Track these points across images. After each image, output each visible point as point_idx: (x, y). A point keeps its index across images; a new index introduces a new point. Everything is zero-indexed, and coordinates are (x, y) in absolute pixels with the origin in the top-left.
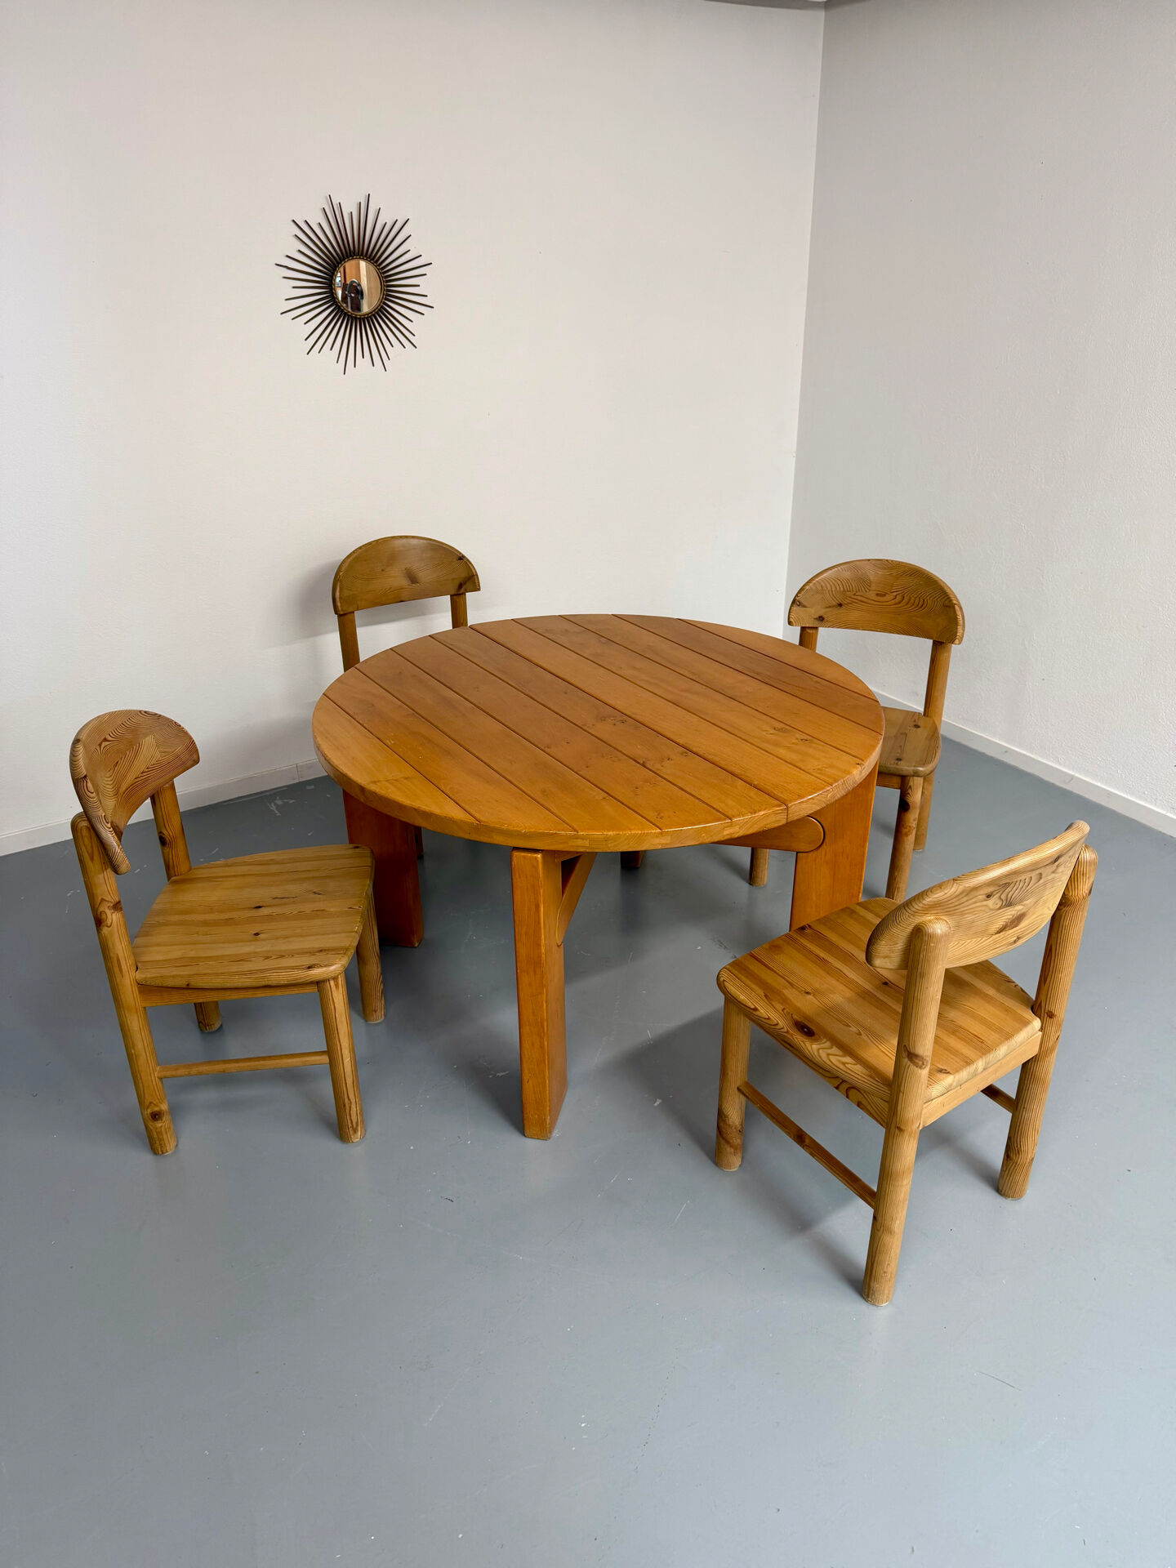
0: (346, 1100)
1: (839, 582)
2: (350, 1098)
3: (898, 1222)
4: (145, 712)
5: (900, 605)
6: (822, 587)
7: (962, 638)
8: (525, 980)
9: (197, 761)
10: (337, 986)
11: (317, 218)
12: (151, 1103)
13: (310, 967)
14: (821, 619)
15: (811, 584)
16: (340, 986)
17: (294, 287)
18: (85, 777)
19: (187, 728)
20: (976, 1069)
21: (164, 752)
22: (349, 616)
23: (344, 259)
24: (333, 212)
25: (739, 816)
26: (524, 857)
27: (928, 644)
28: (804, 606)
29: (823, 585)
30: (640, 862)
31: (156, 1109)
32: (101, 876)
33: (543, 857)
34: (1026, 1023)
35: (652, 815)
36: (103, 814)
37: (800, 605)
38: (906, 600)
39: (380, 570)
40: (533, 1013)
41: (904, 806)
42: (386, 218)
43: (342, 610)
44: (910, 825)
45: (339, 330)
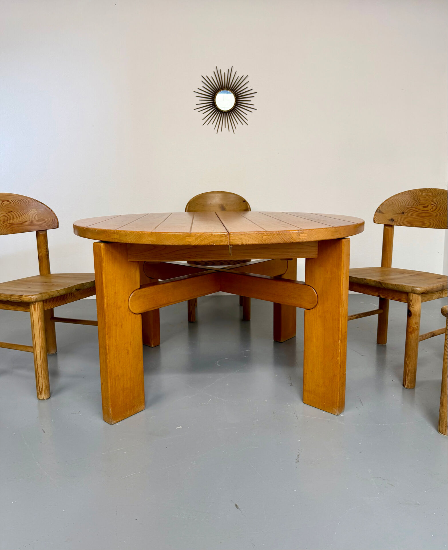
1: (402, 201)
11: (211, 75)
14: (392, 220)
15: (387, 202)
17: (200, 100)
23: (220, 89)
24: (217, 72)
41: (410, 314)
42: (239, 75)
44: (413, 326)
45: (216, 117)
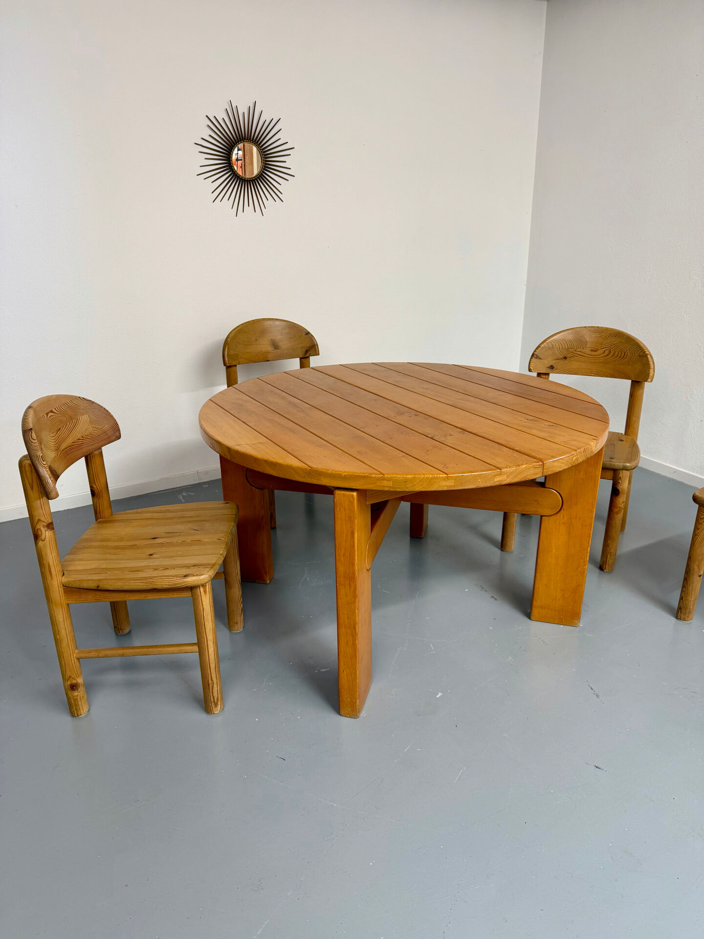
0: (210, 683)
1: (564, 342)
2: (213, 680)
4: (83, 398)
5: (607, 357)
7: (653, 378)
8: (342, 591)
9: (119, 437)
10: (205, 592)
11: (221, 115)
12: (71, 677)
13: (186, 576)
14: (552, 367)
15: (545, 344)
16: (208, 592)
17: (206, 159)
18: (33, 428)
19: (112, 414)
21: (95, 427)
22: (233, 368)
23: (238, 142)
24: (232, 112)
25: (506, 468)
26: (344, 494)
27: (628, 383)
28: (540, 359)
29: (553, 344)
31: (75, 682)
32: (38, 502)
33: (358, 495)
35: (440, 467)
36: (42, 456)
37: (537, 357)
38: (612, 353)
39: (255, 340)
40: (348, 618)
41: (615, 492)
42: (267, 117)
43: (229, 363)
44: (620, 506)
45: (234, 189)
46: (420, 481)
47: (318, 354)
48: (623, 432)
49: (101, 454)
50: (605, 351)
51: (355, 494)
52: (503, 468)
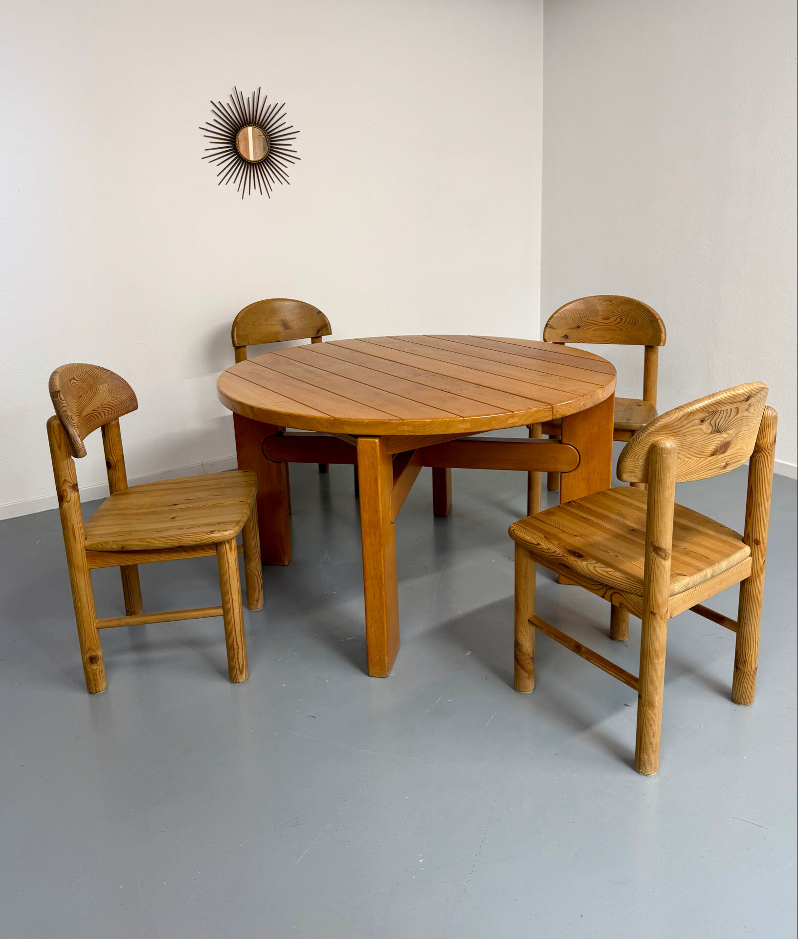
0: (235, 646)
1: (577, 312)
2: (238, 643)
3: (658, 697)
4: (101, 368)
5: (619, 325)
6: (565, 315)
7: (665, 342)
8: (367, 541)
9: (136, 408)
10: (231, 549)
11: (226, 101)
12: (90, 648)
13: (212, 532)
14: (566, 337)
15: (558, 314)
16: (233, 549)
17: (211, 142)
18: (59, 391)
19: (130, 384)
20: (706, 575)
21: (113, 397)
22: (243, 349)
23: (244, 126)
24: (237, 97)
25: (518, 411)
26: (366, 441)
27: (642, 348)
28: (554, 328)
29: (566, 313)
30: (448, 512)
31: (93, 654)
32: (65, 462)
33: (380, 442)
34: (740, 548)
35: (455, 412)
36: (70, 414)
37: (551, 327)
38: (624, 320)
39: (264, 320)
40: (374, 568)
42: (271, 101)
43: (238, 344)
45: (240, 171)
46: (439, 424)
47: (331, 334)
48: (642, 399)
49: (118, 423)
50: (616, 318)
51: (377, 440)
52: (516, 411)
